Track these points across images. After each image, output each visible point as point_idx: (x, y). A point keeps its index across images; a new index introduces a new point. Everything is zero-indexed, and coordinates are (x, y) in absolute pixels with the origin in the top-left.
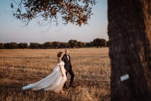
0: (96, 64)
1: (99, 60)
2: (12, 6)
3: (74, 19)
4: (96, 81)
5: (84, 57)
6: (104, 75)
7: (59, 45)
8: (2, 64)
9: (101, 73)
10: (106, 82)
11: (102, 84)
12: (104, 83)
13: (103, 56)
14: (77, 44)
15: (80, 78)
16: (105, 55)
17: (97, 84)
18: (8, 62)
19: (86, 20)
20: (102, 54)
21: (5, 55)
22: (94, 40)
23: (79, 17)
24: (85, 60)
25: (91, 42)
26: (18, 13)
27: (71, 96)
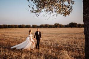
0: (71, 38)
1: (73, 35)
2: (30, 6)
3: (62, 12)
4: (72, 48)
5: (64, 34)
6: (76, 44)
7: (48, 26)
8: (18, 36)
9: (75, 43)
10: (78, 49)
11: (75, 50)
12: (77, 49)
13: (75, 33)
14: (59, 25)
15: (62, 46)
16: (77, 33)
17: (72, 49)
18: (21, 35)
19: (69, 13)
20: (75, 32)
21: (19, 32)
22: (70, 24)
23: (65, 11)
24: (65, 35)
25: (68, 25)
26: (33, 10)
27: (57, 56)
